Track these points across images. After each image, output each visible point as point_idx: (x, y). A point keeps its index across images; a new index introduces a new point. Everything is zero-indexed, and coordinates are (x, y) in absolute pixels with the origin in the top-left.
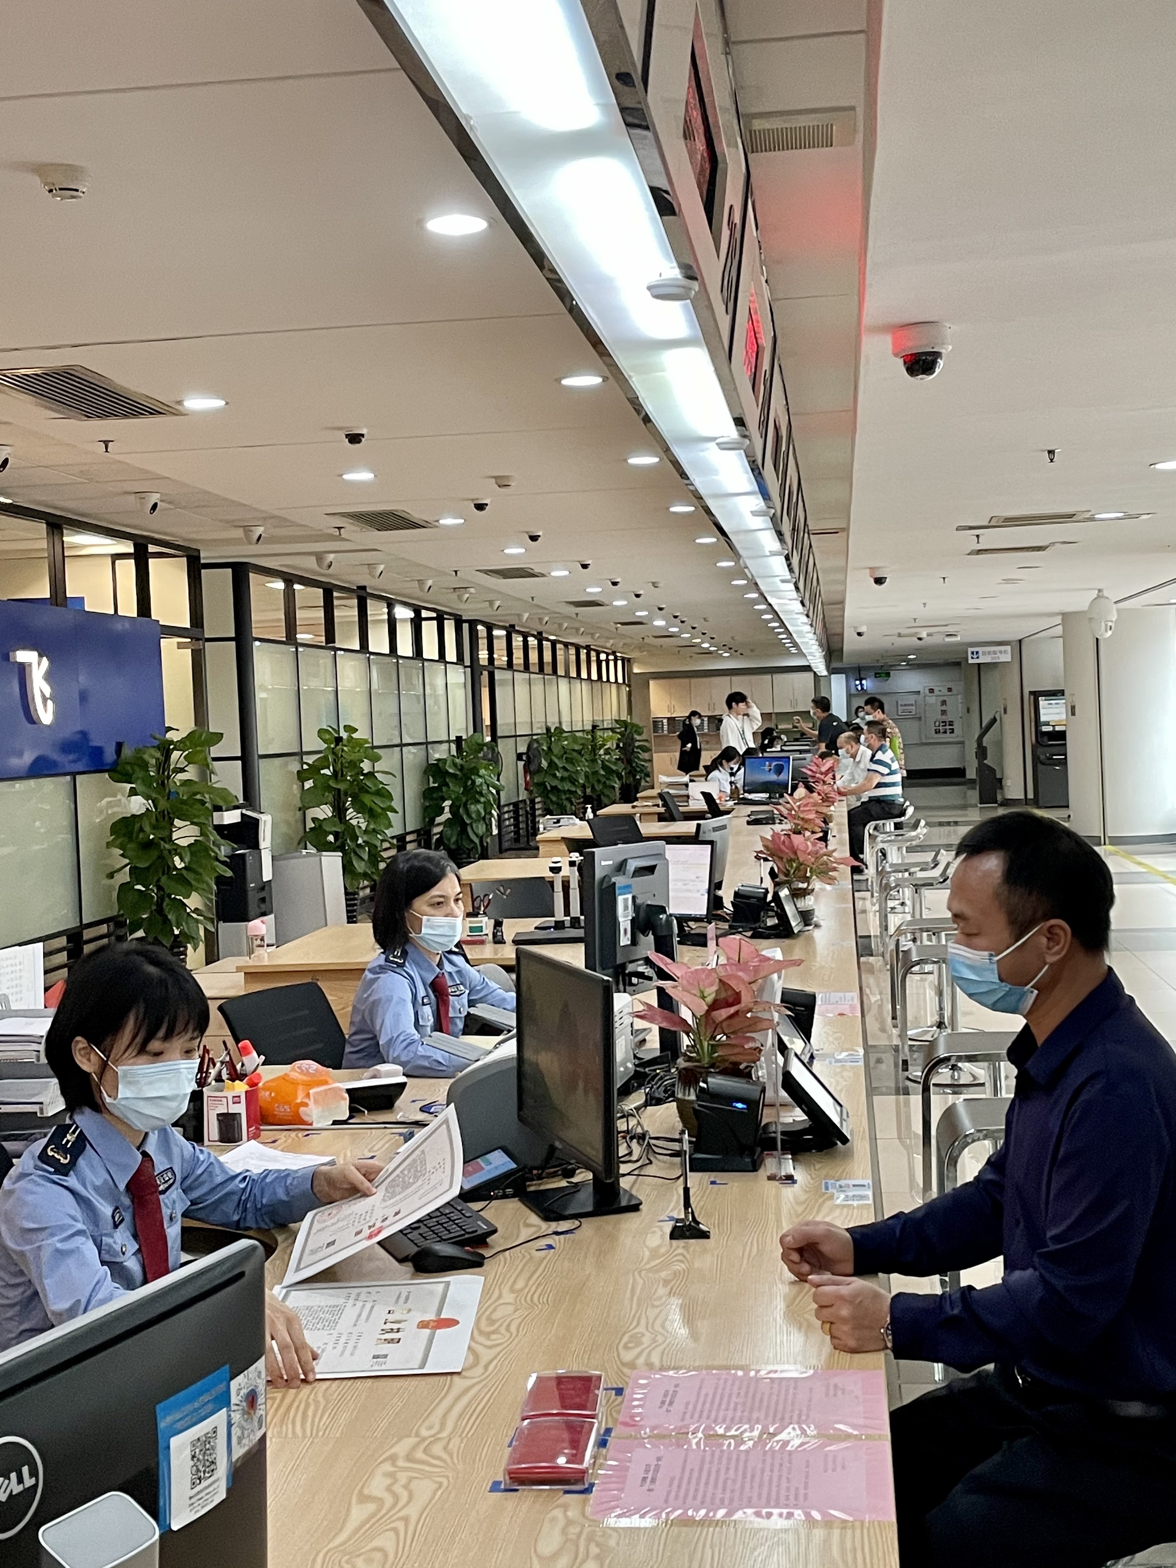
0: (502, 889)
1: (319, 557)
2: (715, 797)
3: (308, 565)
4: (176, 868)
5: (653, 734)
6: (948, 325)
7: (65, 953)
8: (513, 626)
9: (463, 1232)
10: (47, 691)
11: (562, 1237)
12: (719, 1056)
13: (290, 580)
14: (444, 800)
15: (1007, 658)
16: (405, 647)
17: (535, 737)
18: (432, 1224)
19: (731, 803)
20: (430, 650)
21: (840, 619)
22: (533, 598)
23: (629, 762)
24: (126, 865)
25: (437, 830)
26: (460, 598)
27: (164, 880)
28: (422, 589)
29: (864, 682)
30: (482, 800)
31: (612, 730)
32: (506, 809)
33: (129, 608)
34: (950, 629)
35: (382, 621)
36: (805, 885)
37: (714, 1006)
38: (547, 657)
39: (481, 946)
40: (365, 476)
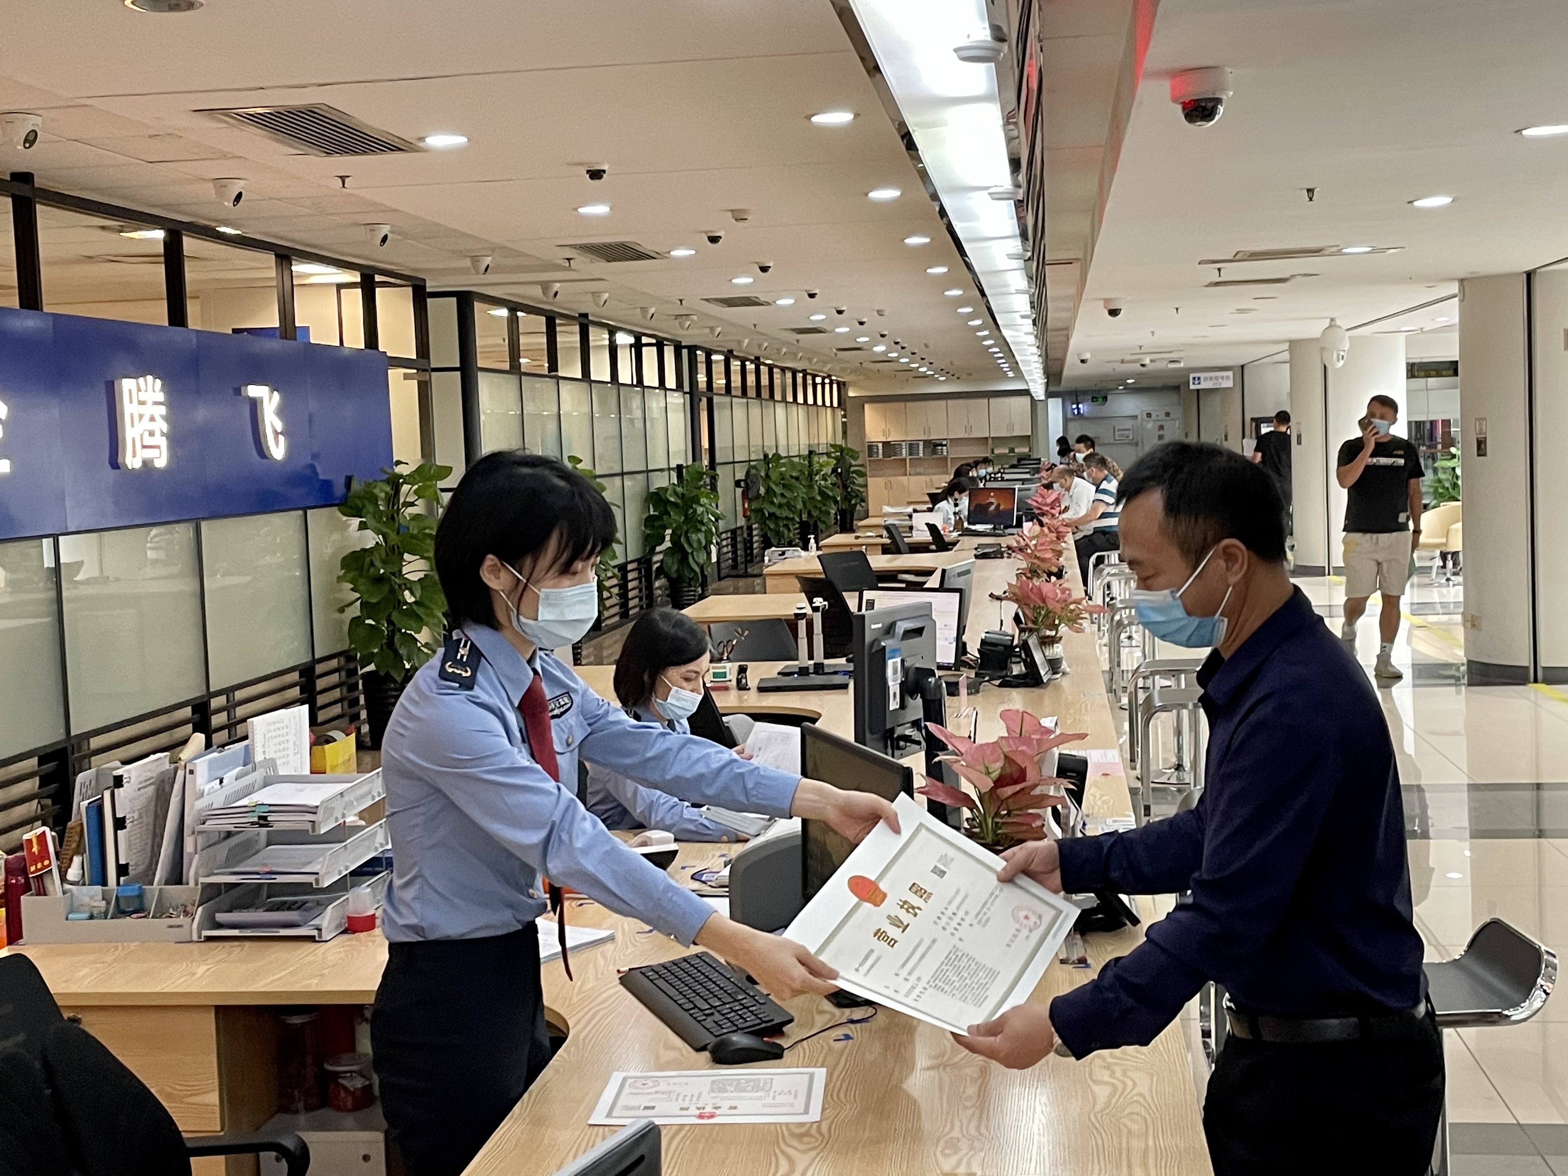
0: (740, 631)
1: (545, 286)
2: (940, 528)
3: (533, 294)
4: (406, 603)
5: (868, 459)
6: (1230, 70)
7: (298, 688)
8: (731, 352)
9: (758, 1021)
10: (279, 426)
11: (858, 1025)
12: (1003, 834)
13: (514, 308)
14: (665, 528)
15: (1229, 384)
16: (626, 375)
17: (752, 463)
18: (725, 1011)
19: (955, 534)
20: (651, 377)
21: (1064, 345)
22: (755, 326)
23: (845, 487)
24: (357, 600)
25: (657, 558)
26: (681, 326)
27: (395, 616)
28: (644, 317)
29: (1080, 406)
30: (703, 529)
31: (828, 454)
32: (724, 536)
33: (356, 340)
34: (1174, 356)
35: (603, 346)
36: (1053, 633)
37: (1000, 782)
38: (765, 381)
39: (726, 692)
40: (601, 209)
